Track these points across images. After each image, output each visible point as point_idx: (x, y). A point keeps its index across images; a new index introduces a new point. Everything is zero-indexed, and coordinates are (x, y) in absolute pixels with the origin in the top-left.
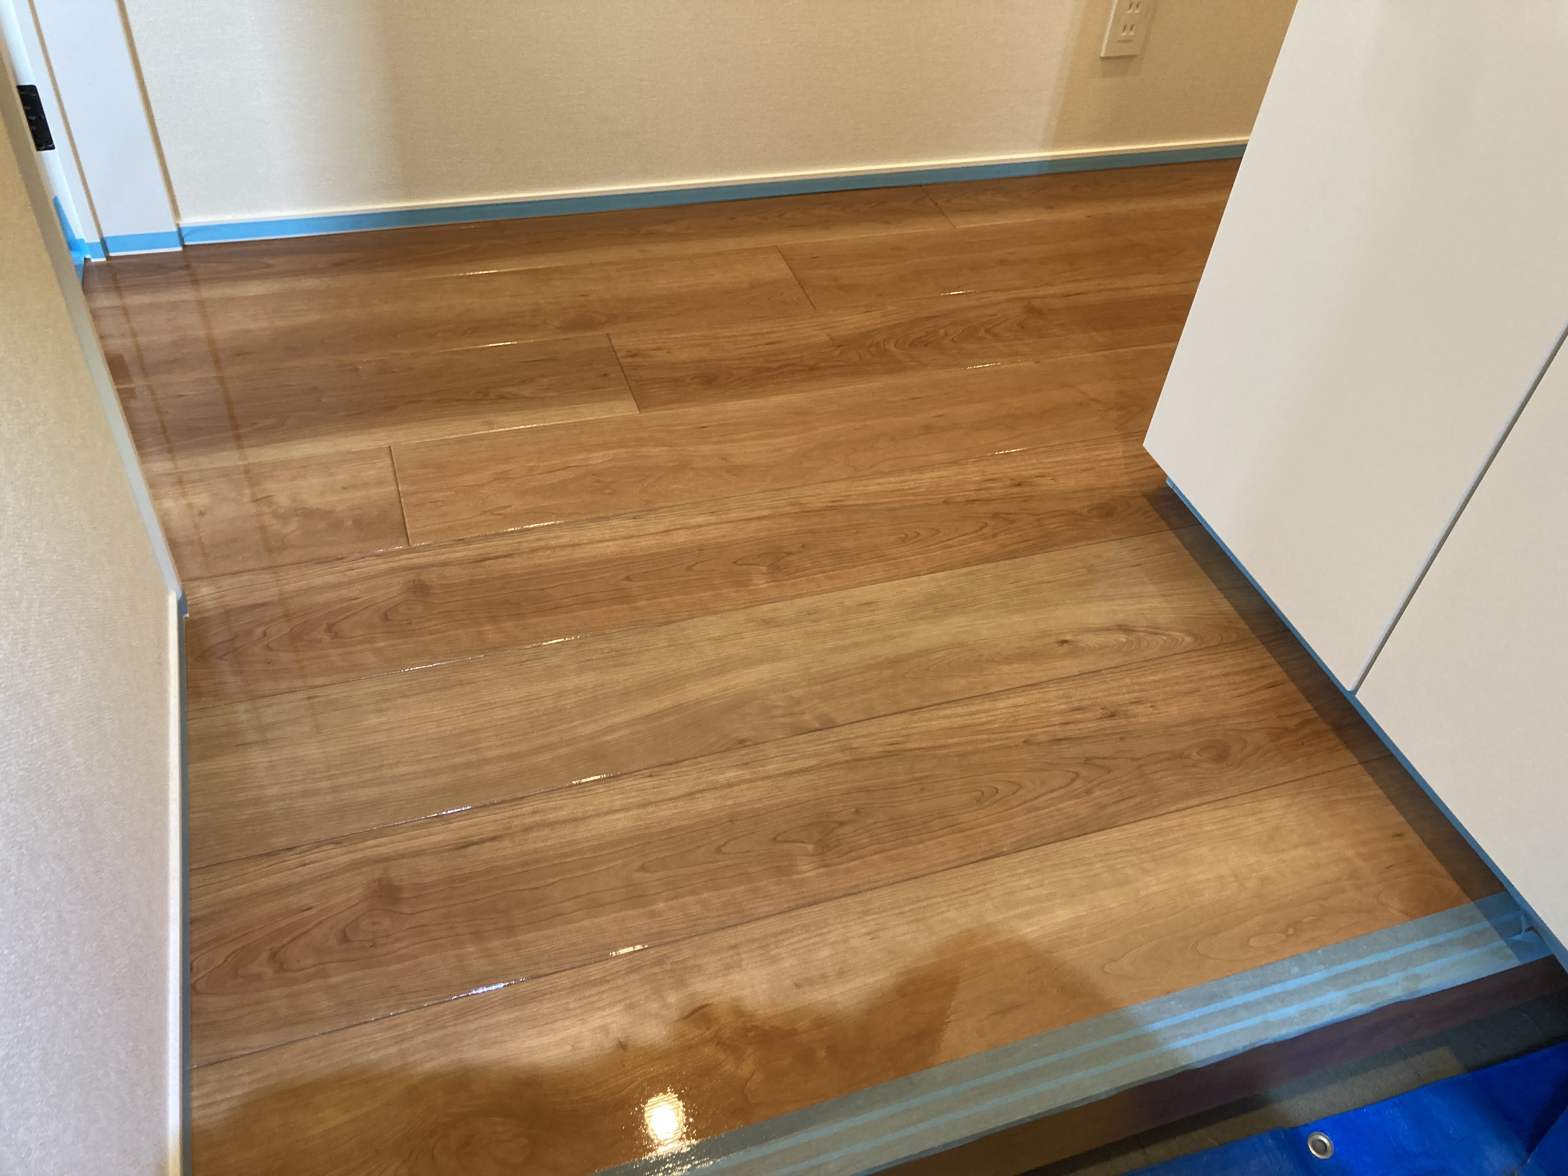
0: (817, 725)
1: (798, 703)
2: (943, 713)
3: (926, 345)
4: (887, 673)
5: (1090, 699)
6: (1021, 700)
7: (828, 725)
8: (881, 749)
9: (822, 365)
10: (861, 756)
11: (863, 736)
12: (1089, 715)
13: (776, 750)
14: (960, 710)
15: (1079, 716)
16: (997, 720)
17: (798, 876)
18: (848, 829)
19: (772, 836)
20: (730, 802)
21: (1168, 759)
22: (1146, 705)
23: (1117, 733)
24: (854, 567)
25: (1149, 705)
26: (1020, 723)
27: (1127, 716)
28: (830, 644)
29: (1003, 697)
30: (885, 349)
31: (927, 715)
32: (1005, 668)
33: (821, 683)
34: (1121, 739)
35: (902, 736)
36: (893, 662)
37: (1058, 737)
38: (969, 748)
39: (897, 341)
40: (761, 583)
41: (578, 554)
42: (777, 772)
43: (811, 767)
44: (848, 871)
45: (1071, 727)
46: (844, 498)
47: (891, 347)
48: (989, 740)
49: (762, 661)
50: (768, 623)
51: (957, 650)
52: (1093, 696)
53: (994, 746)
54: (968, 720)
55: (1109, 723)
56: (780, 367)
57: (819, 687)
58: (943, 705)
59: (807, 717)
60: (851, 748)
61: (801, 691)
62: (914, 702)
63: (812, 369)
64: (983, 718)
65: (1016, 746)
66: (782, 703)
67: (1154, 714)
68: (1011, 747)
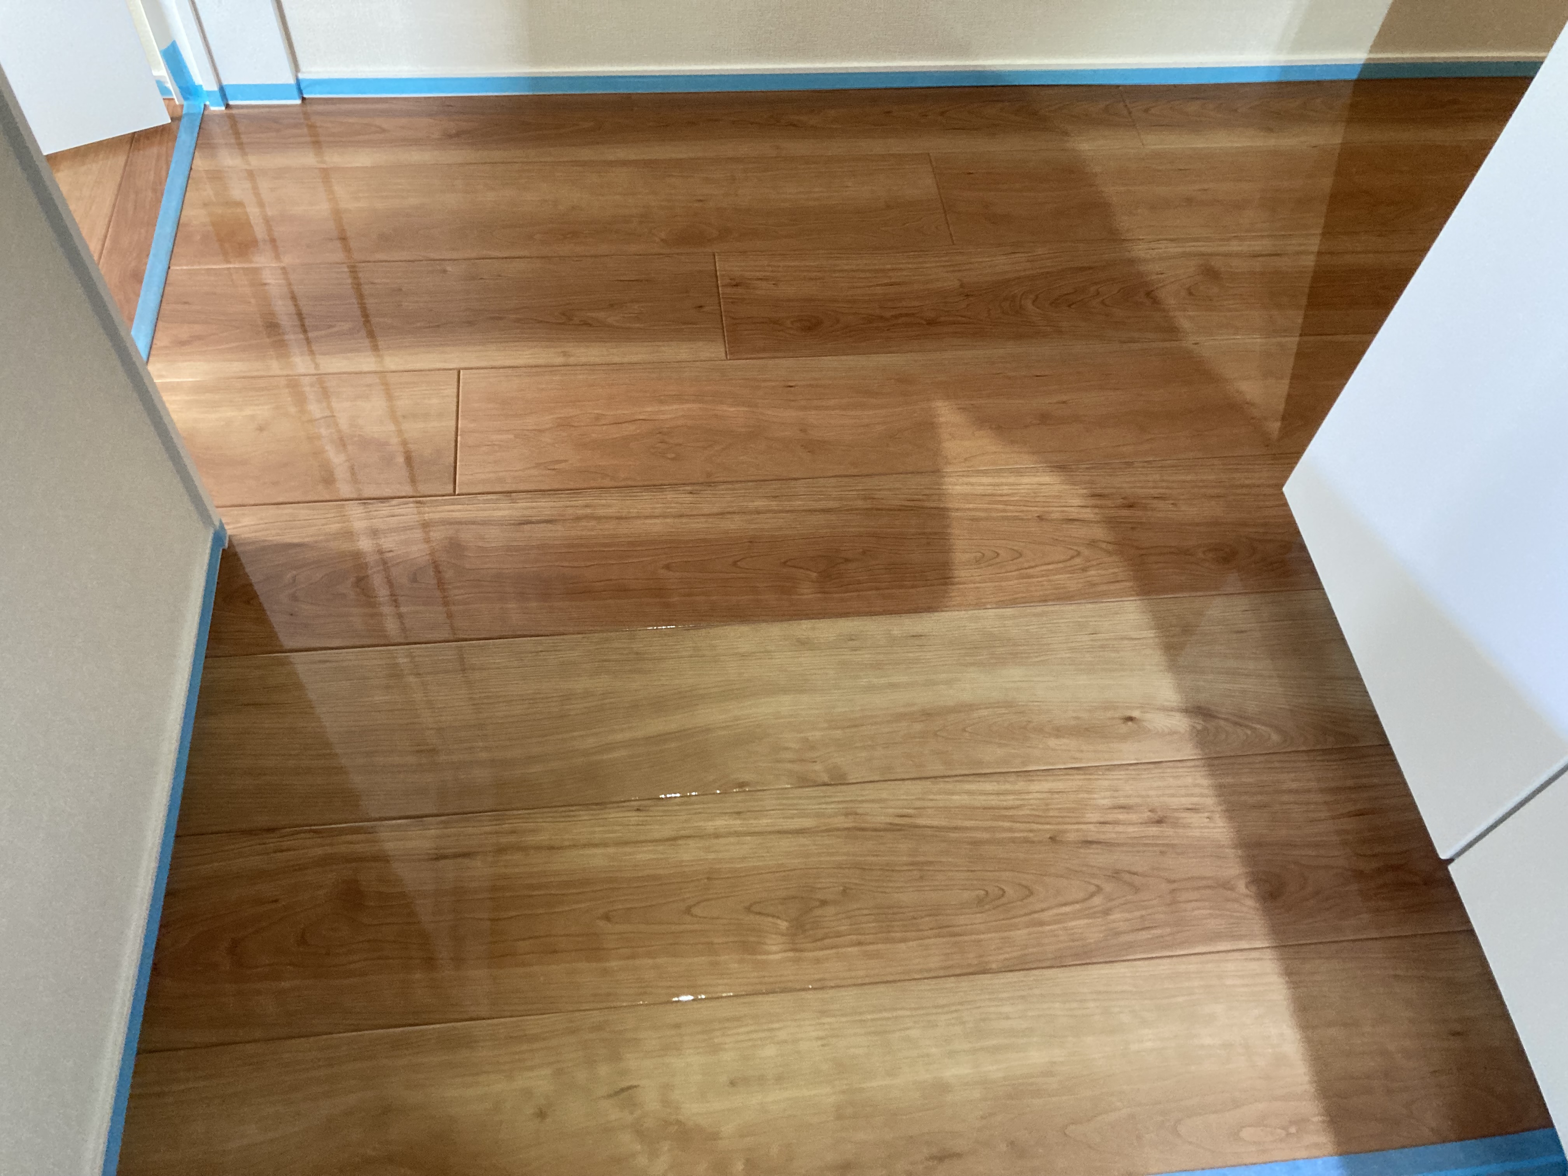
0: (826, 779)
1: (813, 748)
2: (968, 787)
3: (1069, 306)
4: (918, 727)
5: (1139, 796)
6: (1059, 785)
7: (838, 779)
8: (889, 820)
9: (942, 319)
10: (863, 825)
11: (873, 801)
12: (1133, 817)
13: (774, 802)
14: (989, 786)
15: (1122, 816)
16: (1024, 805)
17: (764, 957)
18: (830, 910)
19: (747, 904)
20: (712, 856)
21: (1209, 887)
22: (1200, 815)
23: (1157, 845)
24: (913, 587)
25: (1206, 815)
26: (1051, 814)
27: (1175, 824)
28: (864, 682)
29: (1040, 778)
30: (1021, 306)
31: (950, 786)
32: (1052, 742)
33: (843, 728)
34: (1162, 853)
35: (915, 809)
36: (927, 714)
37: (1089, 839)
38: (986, 836)
39: (1037, 297)
40: (807, 593)
41: (624, 529)
42: (769, 829)
43: (808, 829)
44: (818, 961)
45: (1108, 828)
46: (924, 497)
47: (1028, 304)
48: (1011, 830)
49: (785, 691)
50: (804, 644)
51: (1003, 711)
52: (1144, 793)
53: (1016, 838)
54: (994, 801)
55: (1154, 830)
56: (896, 317)
57: (839, 732)
58: (970, 778)
59: (818, 767)
60: (856, 814)
61: (818, 734)
62: (937, 768)
63: (931, 323)
64: (1010, 801)
65: (1040, 842)
66: (793, 745)
67: (1208, 828)
68: (1033, 842)
